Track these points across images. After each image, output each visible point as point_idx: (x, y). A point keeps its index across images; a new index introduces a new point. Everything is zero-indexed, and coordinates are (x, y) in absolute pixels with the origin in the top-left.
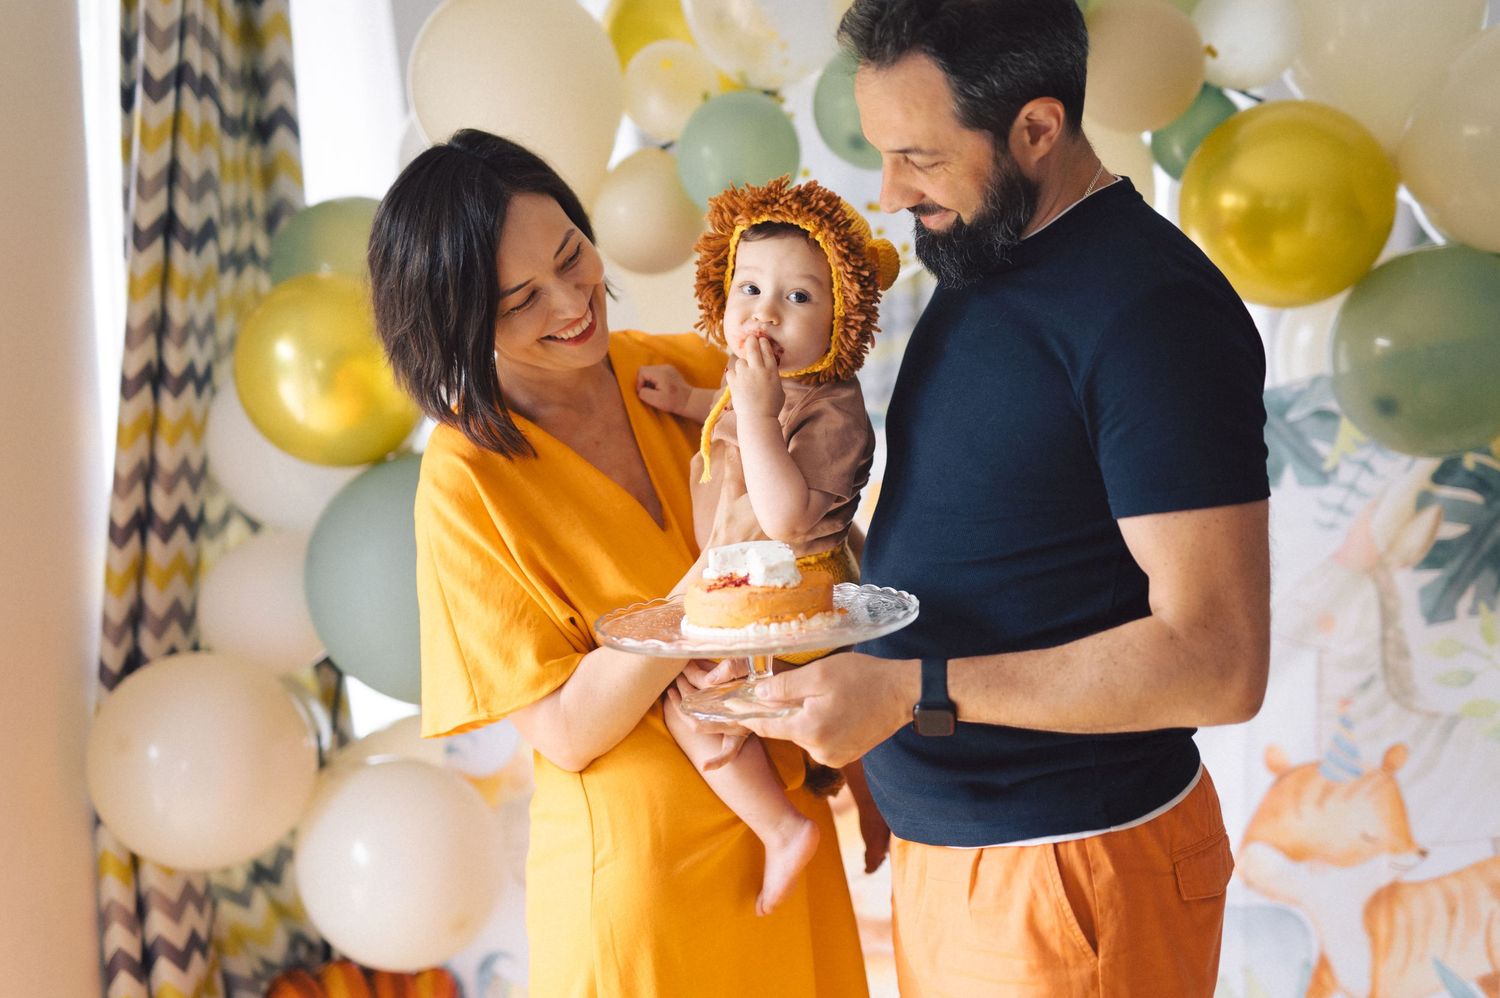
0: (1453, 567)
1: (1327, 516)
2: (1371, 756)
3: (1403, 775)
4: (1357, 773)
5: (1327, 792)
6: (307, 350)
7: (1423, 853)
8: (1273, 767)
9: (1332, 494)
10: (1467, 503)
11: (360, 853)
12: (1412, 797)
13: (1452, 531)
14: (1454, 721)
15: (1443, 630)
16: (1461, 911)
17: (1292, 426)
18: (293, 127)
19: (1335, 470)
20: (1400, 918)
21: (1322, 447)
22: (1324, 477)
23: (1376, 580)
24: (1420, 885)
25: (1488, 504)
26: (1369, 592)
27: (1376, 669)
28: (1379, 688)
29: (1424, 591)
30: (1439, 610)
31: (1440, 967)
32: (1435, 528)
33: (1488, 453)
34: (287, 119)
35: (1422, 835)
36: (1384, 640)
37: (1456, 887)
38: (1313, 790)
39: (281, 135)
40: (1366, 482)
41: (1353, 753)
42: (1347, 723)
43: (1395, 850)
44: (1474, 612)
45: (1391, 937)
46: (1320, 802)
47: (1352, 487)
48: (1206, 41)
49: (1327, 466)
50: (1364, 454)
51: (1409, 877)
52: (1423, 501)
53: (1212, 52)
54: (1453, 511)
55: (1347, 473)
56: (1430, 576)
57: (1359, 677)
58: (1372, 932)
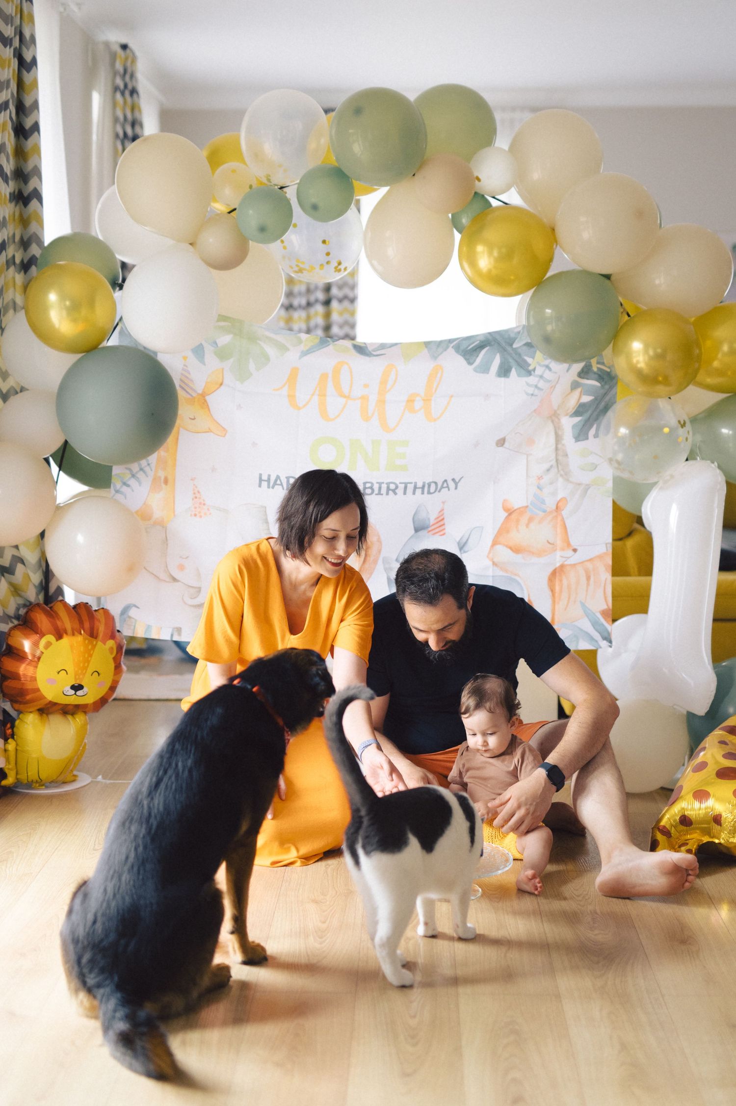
0: (587, 415)
1: (531, 390)
2: (550, 504)
3: (564, 513)
4: (544, 511)
5: (531, 520)
6: (63, 297)
7: (575, 550)
8: (506, 509)
9: (532, 380)
10: (594, 386)
11: (80, 538)
12: (569, 523)
13: (586, 399)
14: (588, 487)
15: (582, 444)
16: (592, 579)
17: (515, 350)
18: (40, 200)
19: (534, 370)
20: (565, 582)
21: (529, 360)
22: (529, 373)
23: (553, 421)
24: (574, 566)
25: (602, 386)
26: (550, 427)
27: (554, 462)
28: (554, 471)
29: (574, 427)
30: (581, 434)
31: (583, 605)
32: (580, 397)
33: (603, 364)
34: (37, 195)
35: (574, 542)
36: (557, 449)
37: (589, 565)
38: (524, 520)
39: (34, 202)
40: (548, 375)
41: (543, 502)
42: (540, 488)
43: (563, 549)
44: (596, 436)
45: (561, 591)
46: (527, 526)
47: (541, 377)
48: (476, 174)
49: (531, 368)
50: (547, 362)
51: (568, 562)
52: (575, 386)
53: (479, 179)
54: (587, 391)
55: (539, 371)
56: (577, 419)
57: (546, 466)
58: (552, 591)
